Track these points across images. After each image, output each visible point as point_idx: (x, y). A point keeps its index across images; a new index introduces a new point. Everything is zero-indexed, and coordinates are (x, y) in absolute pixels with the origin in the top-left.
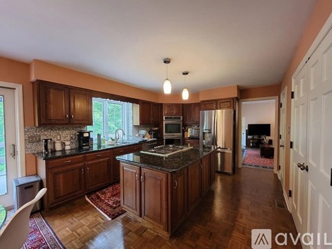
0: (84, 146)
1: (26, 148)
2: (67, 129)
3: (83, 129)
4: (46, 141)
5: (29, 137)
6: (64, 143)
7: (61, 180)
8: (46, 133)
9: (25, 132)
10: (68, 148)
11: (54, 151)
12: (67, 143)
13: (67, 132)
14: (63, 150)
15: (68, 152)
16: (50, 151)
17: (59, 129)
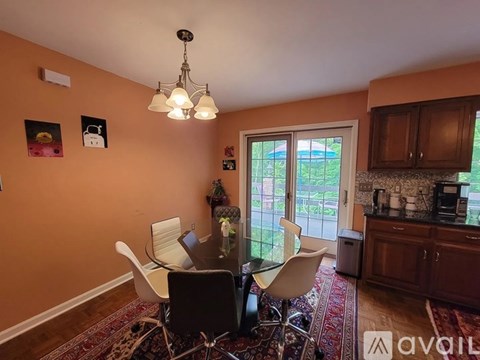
0: (444, 210)
1: (355, 196)
2: (413, 176)
3: (447, 179)
4: (377, 191)
5: (360, 184)
6: (405, 199)
7: (385, 253)
8: (380, 181)
9: (357, 177)
10: (410, 207)
11: (387, 208)
12: (410, 199)
13: (413, 181)
14: (402, 210)
15: (409, 215)
16: (381, 206)
17: (400, 176)
